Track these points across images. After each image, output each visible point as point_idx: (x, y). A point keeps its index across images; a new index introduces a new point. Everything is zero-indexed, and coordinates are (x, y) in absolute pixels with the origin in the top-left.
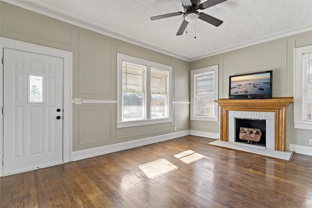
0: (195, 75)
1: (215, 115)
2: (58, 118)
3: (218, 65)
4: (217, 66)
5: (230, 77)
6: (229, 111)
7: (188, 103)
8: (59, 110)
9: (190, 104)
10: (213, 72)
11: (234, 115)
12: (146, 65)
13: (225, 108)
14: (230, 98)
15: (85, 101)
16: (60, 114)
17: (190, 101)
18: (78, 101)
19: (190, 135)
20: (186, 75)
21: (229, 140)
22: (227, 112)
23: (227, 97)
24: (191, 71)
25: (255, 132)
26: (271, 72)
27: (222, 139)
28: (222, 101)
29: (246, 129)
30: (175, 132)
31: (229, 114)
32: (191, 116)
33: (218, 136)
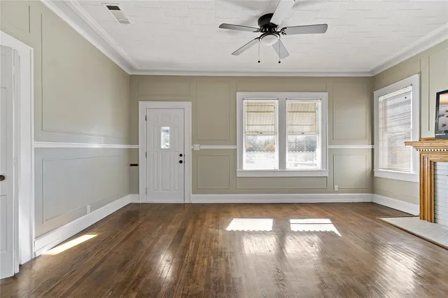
0: (381, 99)
1: (414, 170)
2: (181, 162)
3: (420, 73)
4: (417, 76)
5: (438, 94)
7: (370, 147)
8: (181, 155)
9: (373, 150)
10: (410, 88)
12: (278, 99)
14: (436, 137)
15: (203, 147)
16: (182, 158)
17: (373, 144)
18: (197, 147)
19: (372, 203)
20: (366, 100)
21: (439, 221)
23: (433, 135)
24: (375, 92)
28: (426, 144)
30: (336, 192)
31: (438, 168)
32: (375, 169)
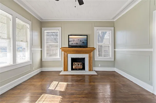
0: (45, 31)
1: (60, 57)
3: (61, 27)
5: (69, 35)
6: (68, 54)
7: (41, 49)
10: (58, 31)
11: (71, 56)
13: (66, 52)
14: (69, 47)
19: (42, 71)
21: (69, 70)
22: (67, 54)
24: (42, 28)
25: (80, 64)
26: (87, 35)
27: (64, 70)
29: (76, 63)
30: (33, 71)
32: (43, 58)
33: (62, 69)
